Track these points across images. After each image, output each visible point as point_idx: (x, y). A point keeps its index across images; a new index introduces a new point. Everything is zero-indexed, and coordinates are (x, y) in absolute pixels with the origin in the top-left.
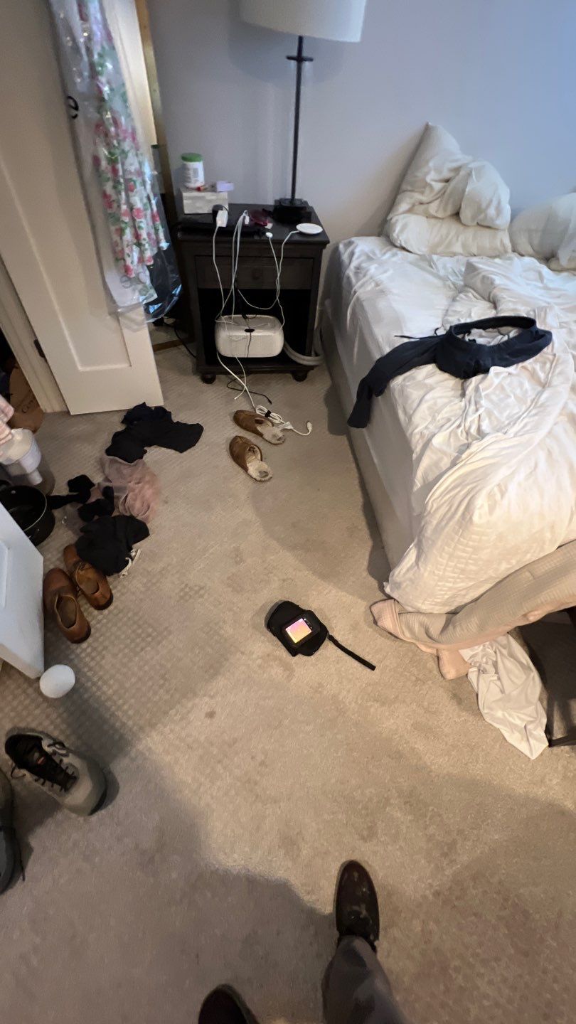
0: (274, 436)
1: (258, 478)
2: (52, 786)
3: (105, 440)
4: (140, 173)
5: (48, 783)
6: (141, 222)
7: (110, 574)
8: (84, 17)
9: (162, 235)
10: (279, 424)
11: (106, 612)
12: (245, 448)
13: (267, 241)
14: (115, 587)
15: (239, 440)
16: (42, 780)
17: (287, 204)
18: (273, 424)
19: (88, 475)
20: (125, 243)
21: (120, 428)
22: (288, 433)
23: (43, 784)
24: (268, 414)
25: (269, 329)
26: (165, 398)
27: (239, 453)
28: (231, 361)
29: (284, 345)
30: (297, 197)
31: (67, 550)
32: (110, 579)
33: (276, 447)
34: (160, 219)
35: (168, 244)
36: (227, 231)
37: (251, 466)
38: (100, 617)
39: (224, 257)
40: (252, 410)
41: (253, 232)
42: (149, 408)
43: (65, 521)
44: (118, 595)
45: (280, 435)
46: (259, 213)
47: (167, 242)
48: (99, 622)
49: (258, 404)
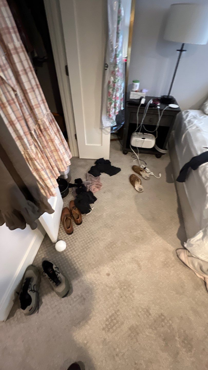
0: (146, 176)
1: (138, 191)
2: (53, 283)
3: (88, 168)
4: (121, 86)
5: (52, 281)
6: (117, 101)
7: (83, 214)
8: (117, 41)
9: (122, 105)
10: (148, 173)
11: (79, 226)
12: (135, 179)
13: (157, 109)
14: (83, 218)
15: (134, 176)
16: (51, 280)
17: (166, 97)
18: (146, 172)
19: (81, 178)
20: (111, 107)
21: (94, 165)
22: (152, 176)
23: (51, 281)
24: (145, 168)
25: (150, 139)
26: (110, 157)
27: (133, 180)
28: (135, 148)
29: (155, 145)
30: (170, 95)
31: (71, 202)
32: (82, 215)
33: (146, 181)
34: (123, 100)
35: (123, 108)
36: (144, 105)
37: (136, 186)
38: (77, 227)
39: (141, 114)
40: (139, 166)
41: (153, 106)
42: (104, 160)
43: (72, 192)
44: (84, 221)
45: (148, 176)
46: (156, 100)
47: (123, 107)
48: (76, 229)
49: (141, 164)
